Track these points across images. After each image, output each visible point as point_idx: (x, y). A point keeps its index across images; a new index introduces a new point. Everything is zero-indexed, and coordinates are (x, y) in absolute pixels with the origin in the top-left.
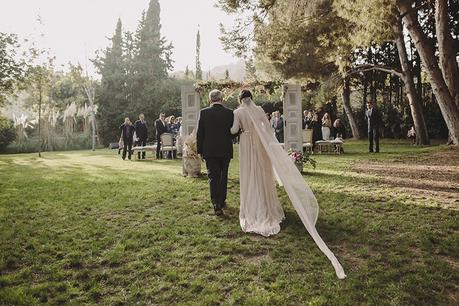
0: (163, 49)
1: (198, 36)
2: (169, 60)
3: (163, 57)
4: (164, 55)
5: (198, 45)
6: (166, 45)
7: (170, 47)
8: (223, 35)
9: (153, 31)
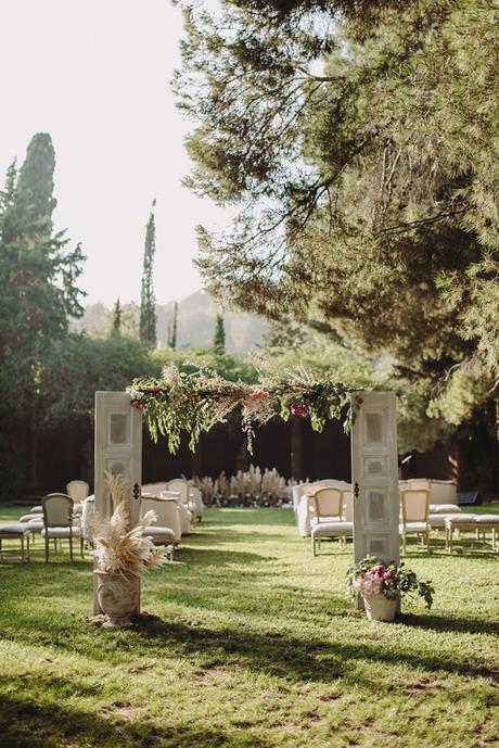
0: (57, 261)
1: (151, 227)
2: (73, 291)
3: (58, 281)
4: (59, 276)
5: (150, 250)
6: (65, 251)
7: (76, 256)
8: (205, 256)
9: (35, 216)
